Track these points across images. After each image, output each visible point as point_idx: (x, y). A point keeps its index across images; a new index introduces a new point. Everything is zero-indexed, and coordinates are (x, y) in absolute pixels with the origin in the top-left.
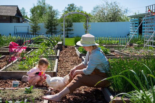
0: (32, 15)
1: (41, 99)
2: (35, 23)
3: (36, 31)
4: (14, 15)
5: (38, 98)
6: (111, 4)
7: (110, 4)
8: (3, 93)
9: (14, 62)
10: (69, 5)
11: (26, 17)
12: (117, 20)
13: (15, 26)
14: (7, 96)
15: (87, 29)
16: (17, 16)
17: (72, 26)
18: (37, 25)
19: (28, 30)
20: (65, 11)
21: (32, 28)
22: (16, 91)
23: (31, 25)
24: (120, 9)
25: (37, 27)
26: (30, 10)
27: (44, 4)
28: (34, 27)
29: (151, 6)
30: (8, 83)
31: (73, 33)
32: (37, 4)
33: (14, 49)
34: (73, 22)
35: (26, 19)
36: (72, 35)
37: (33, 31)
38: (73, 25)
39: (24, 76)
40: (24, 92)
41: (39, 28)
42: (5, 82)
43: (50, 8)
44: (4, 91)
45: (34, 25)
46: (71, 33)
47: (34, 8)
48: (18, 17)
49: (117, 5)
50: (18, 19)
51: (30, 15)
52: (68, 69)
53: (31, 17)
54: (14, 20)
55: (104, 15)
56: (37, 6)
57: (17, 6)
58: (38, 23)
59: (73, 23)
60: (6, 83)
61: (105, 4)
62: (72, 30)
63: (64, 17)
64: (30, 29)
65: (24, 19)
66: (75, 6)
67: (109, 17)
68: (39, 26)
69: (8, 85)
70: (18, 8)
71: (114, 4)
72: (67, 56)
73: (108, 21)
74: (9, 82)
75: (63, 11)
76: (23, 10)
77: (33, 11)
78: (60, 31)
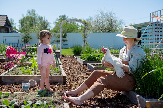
0: (21, 26)
1: (59, 103)
2: (27, 33)
3: (28, 42)
4: (3, 25)
5: (56, 101)
6: (107, 14)
7: (105, 15)
8: (12, 96)
9: (10, 70)
10: (60, 16)
11: (15, 28)
12: (113, 31)
13: (4, 37)
14: (18, 99)
15: (85, 38)
16: (5, 26)
17: (66, 37)
18: (28, 36)
19: (19, 41)
20: (56, 23)
21: (23, 39)
22: (28, 95)
23: (22, 36)
24: (116, 20)
25: (29, 37)
26: (19, 21)
27: (34, 14)
28: (25, 38)
29: (157, 13)
30: (12, 88)
31: (67, 44)
32: (27, 14)
33: (12, 54)
34: (67, 32)
35: (15, 30)
36: (66, 46)
37: (24, 42)
38: (67, 35)
39: (31, 80)
40: (37, 95)
41: (31, 38)
42: (8, 87)
43: (41, 19)
44: (12, 95)
45: (25, 35)
46: (65, 44)
47: (23, 19)
48: (7, 27)
49: (113, 16)
50: (7, 29)
51: (19, 26)
52: (75, 75)
53: (20, 29)
54: (2, 30)
55: (99, 26)
56: (27, 17)
57: (6, 15)
58: (30, 33)
59: (67, 34)
60: (11, 88)
61: (100, 14)
62: (67, 40)
63: (61, 25)
64: (21, 40)
65: (12, 31)
66: (66, 17)
67: (105, 28)
68: (31, 36)
69: (14, 90)
70: (7, 18)
71: (109, 15)
72: (69, 64)
73: (103, 32)
74: (13, 86)
75: (54, 22)
76: (11, 21)
77: (22, 22)
78: (53, 41)
